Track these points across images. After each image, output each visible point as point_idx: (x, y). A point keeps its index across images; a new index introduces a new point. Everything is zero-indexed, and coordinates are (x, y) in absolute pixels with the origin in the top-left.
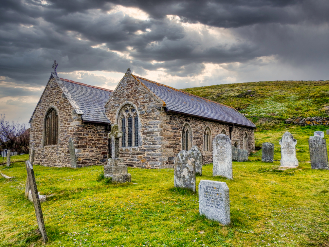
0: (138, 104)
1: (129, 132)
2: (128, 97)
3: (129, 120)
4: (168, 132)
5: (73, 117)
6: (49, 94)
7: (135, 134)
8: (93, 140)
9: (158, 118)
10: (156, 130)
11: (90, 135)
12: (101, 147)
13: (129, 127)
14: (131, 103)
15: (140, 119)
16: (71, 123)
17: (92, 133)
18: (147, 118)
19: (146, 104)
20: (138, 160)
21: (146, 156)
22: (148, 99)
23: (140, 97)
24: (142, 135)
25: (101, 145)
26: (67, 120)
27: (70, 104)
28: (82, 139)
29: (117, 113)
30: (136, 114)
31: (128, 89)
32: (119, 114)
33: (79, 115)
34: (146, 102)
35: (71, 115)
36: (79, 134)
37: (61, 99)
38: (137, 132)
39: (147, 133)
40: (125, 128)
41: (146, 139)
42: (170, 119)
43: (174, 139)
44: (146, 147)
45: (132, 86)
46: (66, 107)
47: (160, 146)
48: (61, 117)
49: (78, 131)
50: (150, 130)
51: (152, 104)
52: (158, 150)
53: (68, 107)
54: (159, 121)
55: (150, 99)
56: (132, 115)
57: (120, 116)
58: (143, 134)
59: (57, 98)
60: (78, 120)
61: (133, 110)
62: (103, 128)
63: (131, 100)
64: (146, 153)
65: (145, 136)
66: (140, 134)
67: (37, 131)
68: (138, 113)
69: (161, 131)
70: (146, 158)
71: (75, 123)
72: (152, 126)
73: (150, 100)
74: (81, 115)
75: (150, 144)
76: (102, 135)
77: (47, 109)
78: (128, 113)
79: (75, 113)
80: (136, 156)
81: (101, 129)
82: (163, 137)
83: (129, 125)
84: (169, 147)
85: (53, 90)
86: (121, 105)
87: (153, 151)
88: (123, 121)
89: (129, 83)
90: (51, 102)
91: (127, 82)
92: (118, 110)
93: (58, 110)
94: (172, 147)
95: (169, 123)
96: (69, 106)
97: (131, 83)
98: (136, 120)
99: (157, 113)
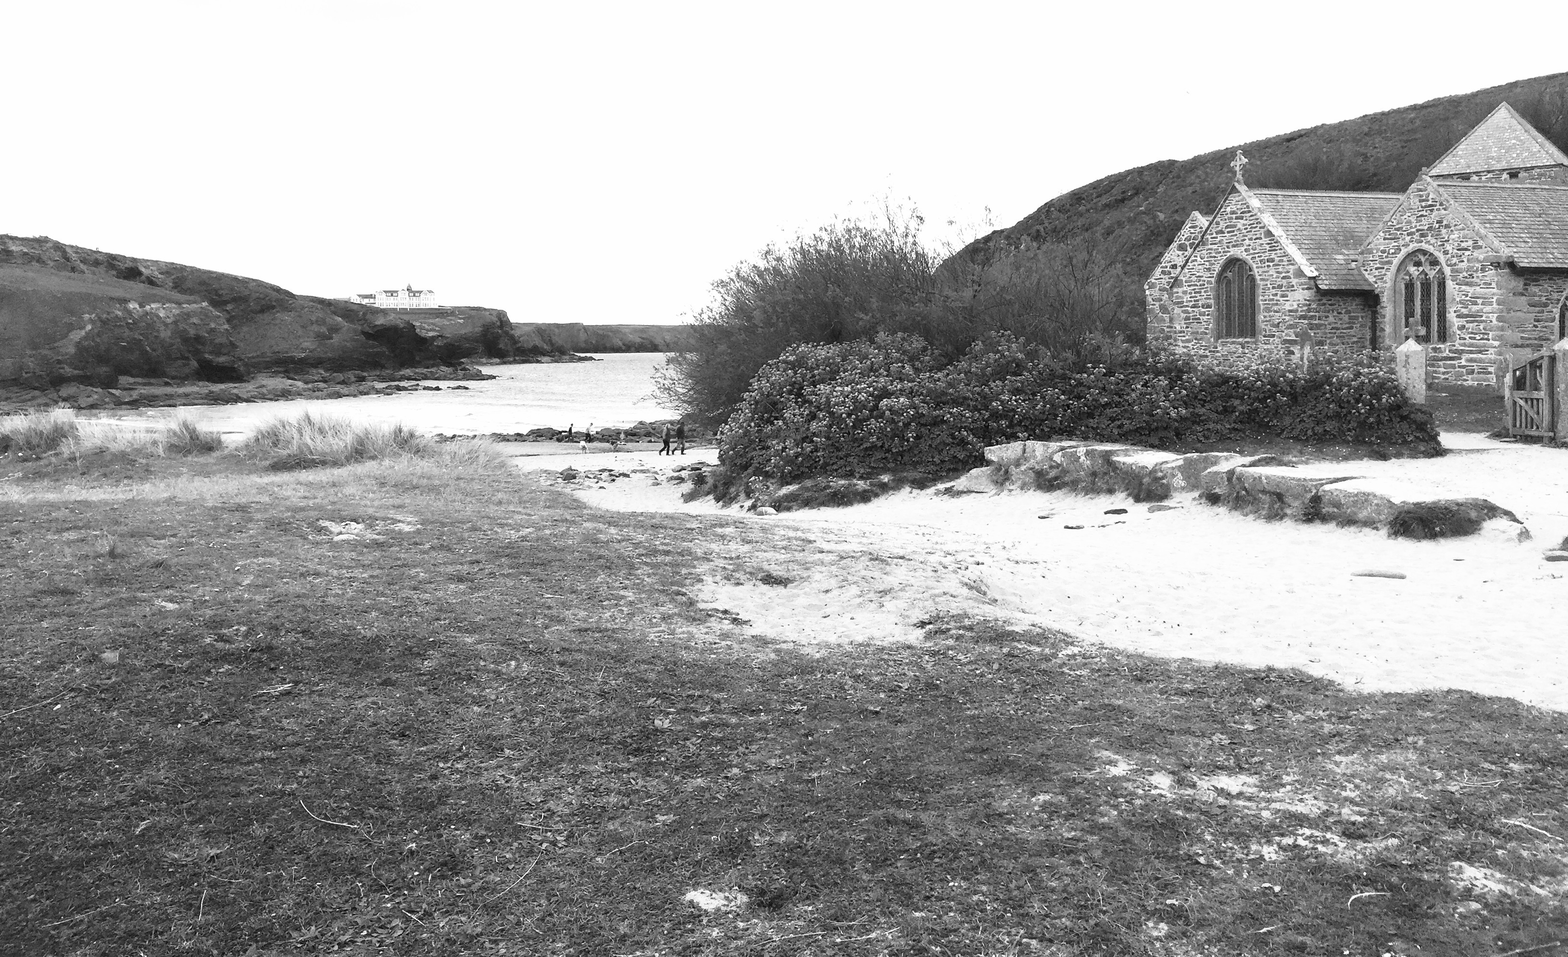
0: (1446, 253)
1: (1422, 312)
2: (1422, 235)
3: (1422, 284)
4: (1519, 313)
5: (1294, 281)
6: (1227, 227)
7: (1439, 315)
8: (1338, 329)
9: (1494, 285)
10: (1488, 309)
11: (1331, 319)
12: (1354, 343)
13: (1422, 300)
14: (1431, 249)
15: (1450, 285)
16: (1289, 294)
17: (1335, 313)
18: (1467, 284)
19: (1467, 253)
20: (1444, 373)
21: (1464, 363)
22: (1470, 243)
23: (1452, 237)
24: (1455, 320)
25: (1355, 339)
26: (1280, 287)
27: (1286, 255)
28: (1318, 326)
29: (1393, 268)
30: (1441, 272)
31: (1422, 216)
32: (1398, 270)
33: (1310, 278)
34: (1466, 249)
35: (1289, 278)
36: (1312, 317)
37: (1261, 242)
38: (1445, 312)
39: (1467, 316)
40: (1413, 301)
41: (1463, 327)
42: (1525, 285)
43: (1536, 326)
44: (1464, 345)
45: (1432, 211)
46: (1277, 259)
47: (1496, 343)
48: (1262, 280)
49: (1309, 310)
50: (1475, 308)
51: (1480, 255)
52: (1492, 350)
53: (1282, 261)
54: (1495, 291)
55: (1476, 242)
56: (1432, 274)
57: (1402, 275)
58: (1458, 316)
59: (1251, 239)
60: (1308, 289)
61: (1434, 262)
62: (1358, 300)
63: (1428, 242)
64: (1465, 356)
65: (1462, 321)
66: (1451, 316)
67: (1194, 306)
68: (1447, 271)
69: (1502, 311)
70: (1464, 367)
71: (1299, 297)
72: (1480, 301)
73: (1476, 247)
74: (1314, 278)
75: (1474, 338)
76: (1356, 318)
77: (1222, 260)
78: (1421, 269)
79: (1300, 273)
80: (1441, 363)
81: (1354, 305)
82: (1506, 325)
83: (1422, 295)
84: (1522, 346)
85: (1237, 218)
86: (1404, 251)
87: (1480, 352)
88: (1410, 286)
89: (1423, 204)
90: (1234, 246)
91: (1420, 201)
92: (1396, 261)
93: (1255, 266)
94: (1528, 346)
95: (1523, 295)
96: (1285, 259)
97: (1430, 203)
98: (1442, 285)
99: (1491, 273)
